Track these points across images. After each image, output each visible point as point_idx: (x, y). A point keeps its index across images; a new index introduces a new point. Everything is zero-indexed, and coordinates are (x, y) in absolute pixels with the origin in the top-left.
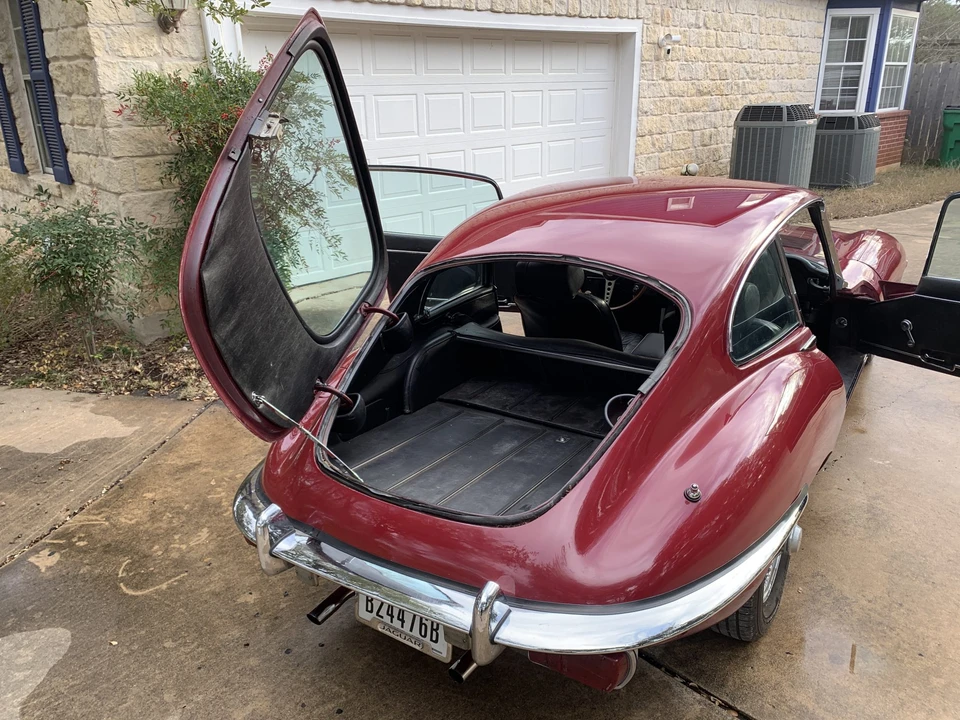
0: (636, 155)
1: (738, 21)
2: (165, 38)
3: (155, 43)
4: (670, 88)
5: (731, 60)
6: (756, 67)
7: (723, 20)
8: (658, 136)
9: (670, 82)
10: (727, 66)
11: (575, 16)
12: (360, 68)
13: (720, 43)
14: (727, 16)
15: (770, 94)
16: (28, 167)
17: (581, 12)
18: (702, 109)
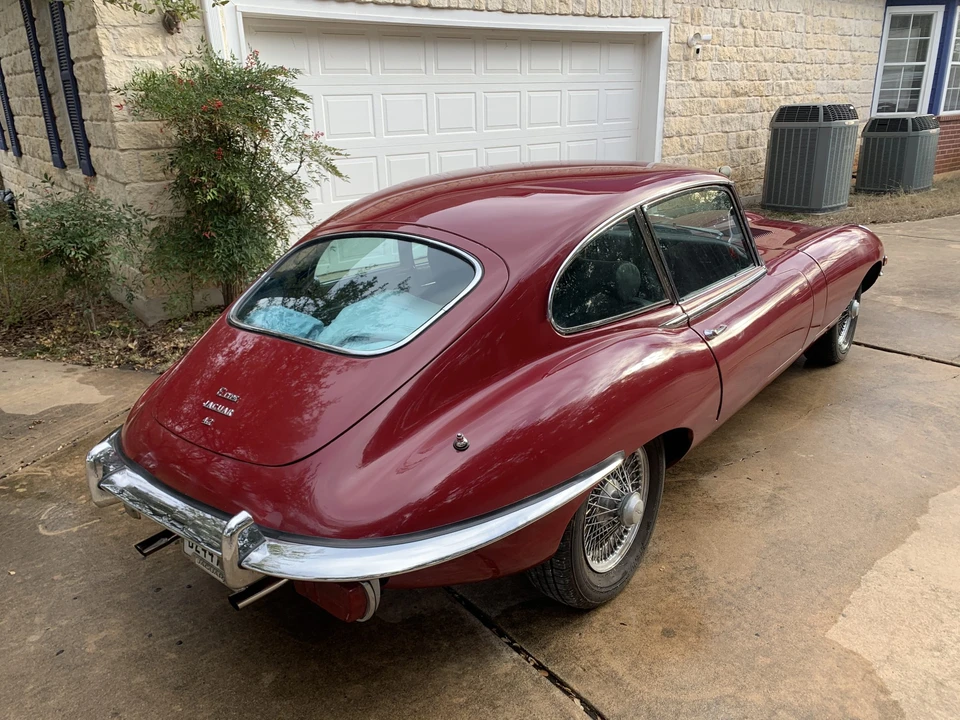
0: (663, 156)
1: (781, 20)
2: (169, 38)
3: (159, 44)
4: (701, 88)
5: (772, 60)
6: (801, 68)
7: (763, 18)
8: (687, 138)
9: (702, 83)
10: (767, 66)
11: (594, 16)
12: (368, 68)
13: (758, 43)
14: (767, 14)
15: (819, 96)
16: (66, 162)
17: (600, 11)
18: (739, 110)
